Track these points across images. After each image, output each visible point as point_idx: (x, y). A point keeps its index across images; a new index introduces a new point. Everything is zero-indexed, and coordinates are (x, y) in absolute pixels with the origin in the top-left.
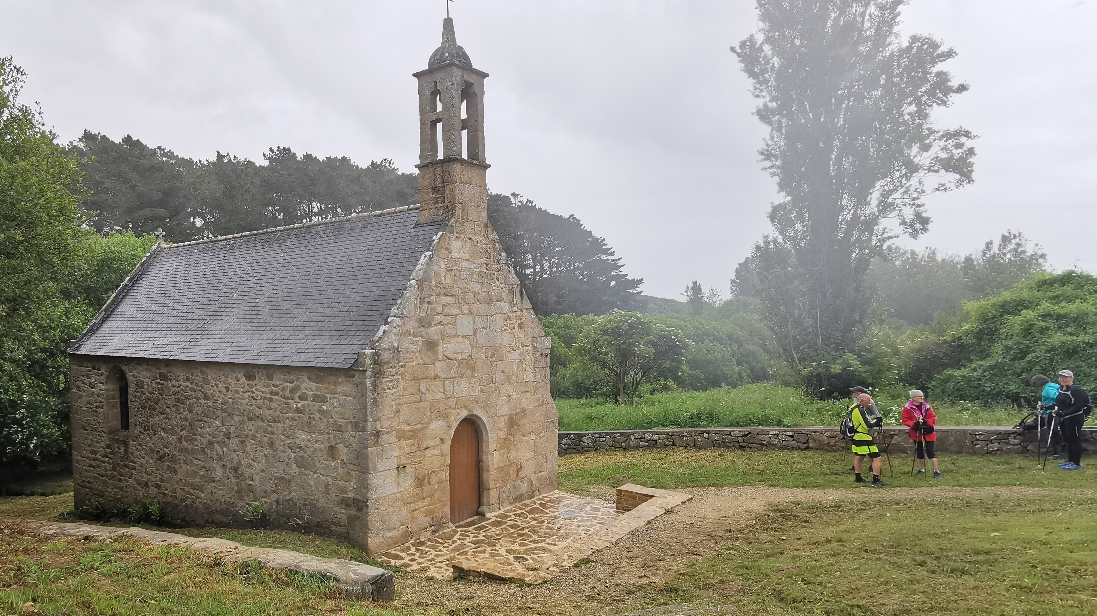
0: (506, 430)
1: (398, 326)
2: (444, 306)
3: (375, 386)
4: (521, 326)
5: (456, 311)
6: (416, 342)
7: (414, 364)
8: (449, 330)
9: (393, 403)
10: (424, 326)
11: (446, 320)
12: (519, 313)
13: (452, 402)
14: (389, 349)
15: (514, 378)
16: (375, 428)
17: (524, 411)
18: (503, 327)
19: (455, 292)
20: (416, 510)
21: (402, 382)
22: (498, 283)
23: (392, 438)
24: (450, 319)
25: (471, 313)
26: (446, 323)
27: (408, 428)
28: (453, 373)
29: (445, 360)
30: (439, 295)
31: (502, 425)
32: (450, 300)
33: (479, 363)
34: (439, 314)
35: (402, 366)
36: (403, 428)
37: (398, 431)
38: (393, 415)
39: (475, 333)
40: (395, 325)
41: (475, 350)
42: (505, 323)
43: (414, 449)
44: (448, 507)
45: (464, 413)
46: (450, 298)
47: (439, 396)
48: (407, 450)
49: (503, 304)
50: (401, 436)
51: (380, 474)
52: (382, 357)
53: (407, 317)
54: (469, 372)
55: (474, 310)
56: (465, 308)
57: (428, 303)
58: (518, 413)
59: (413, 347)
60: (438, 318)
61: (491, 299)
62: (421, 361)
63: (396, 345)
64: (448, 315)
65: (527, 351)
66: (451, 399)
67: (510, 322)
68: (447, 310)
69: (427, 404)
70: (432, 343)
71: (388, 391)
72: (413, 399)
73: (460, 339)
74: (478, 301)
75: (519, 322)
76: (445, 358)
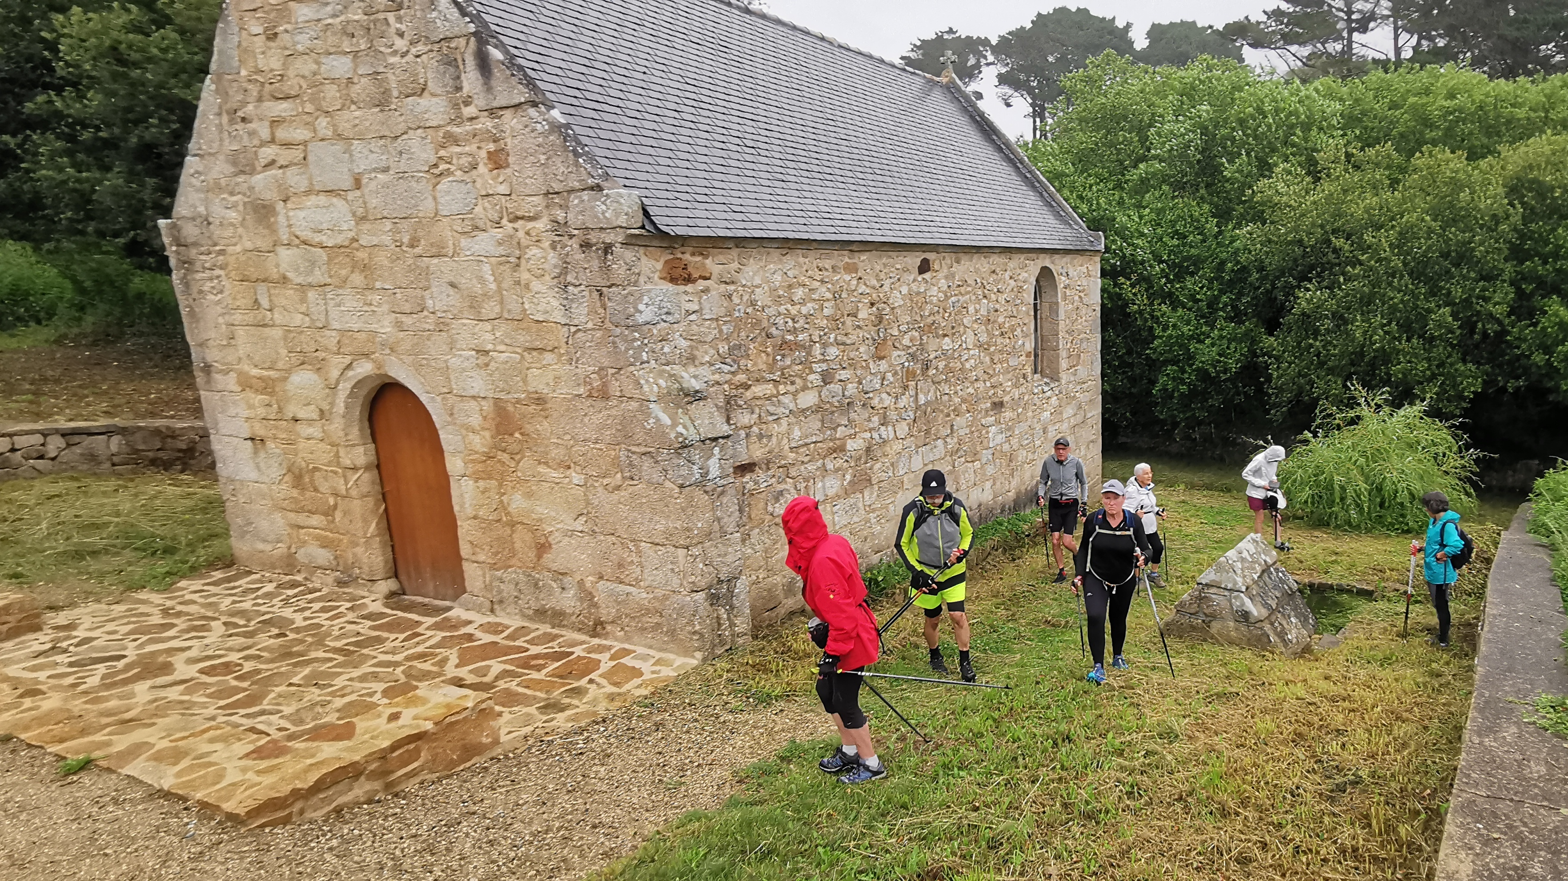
1: (198, 173)
2: (275, 123)
3: (187, 285)
5: (300, 134)
6: (235, 206)
7: (238, 248)
8: (295, 179)
9: (221, 320)
10: (243, 172)
11: (286, 156)
13: (330, 339)
14: (193, 219)
15: (491, 309)
16: (203, 358)
17: (540, 400)
18: (436, 166)
19: (292, 87)
21: (226, 283)
24: (296, 154)
25: (341, 136)
26: (285, 163)
27: (255, 372)
28: (318, 276)
29: (297, 246)
30: (260, 100)
31: (475, 420)
32: (282, 108)
33: (382, 259)
34: (263, 144)
35: (222, 252)
36: (247, 368)
37: (240, 374)
40: (193, 171)
41: (366, 226)
43: (273, 413)
45: (364, 369)
46: (285, 105)
48: (261, 411)
49: (424, 102)
50: (246, 383)
51: (227, 439)
52: (185, 232)
53: (210, 154)
54: (357, 279)
55: (345, 127)
57: (243, 120)
58: (519, 401)
59: (233, 215)
60: (268, 153)
61: (386, 92)
62: (249, 245)
63: (201, 209)
64: (287, 145)
65: (528, 233)
67: (458, 149)
68: (282, 134)
69: (277, 333)
70: (264, 207)
71: (211, 297)
73: (322, 199)
74: (353, 102)
75: (492, 147)
76: (297, 242)
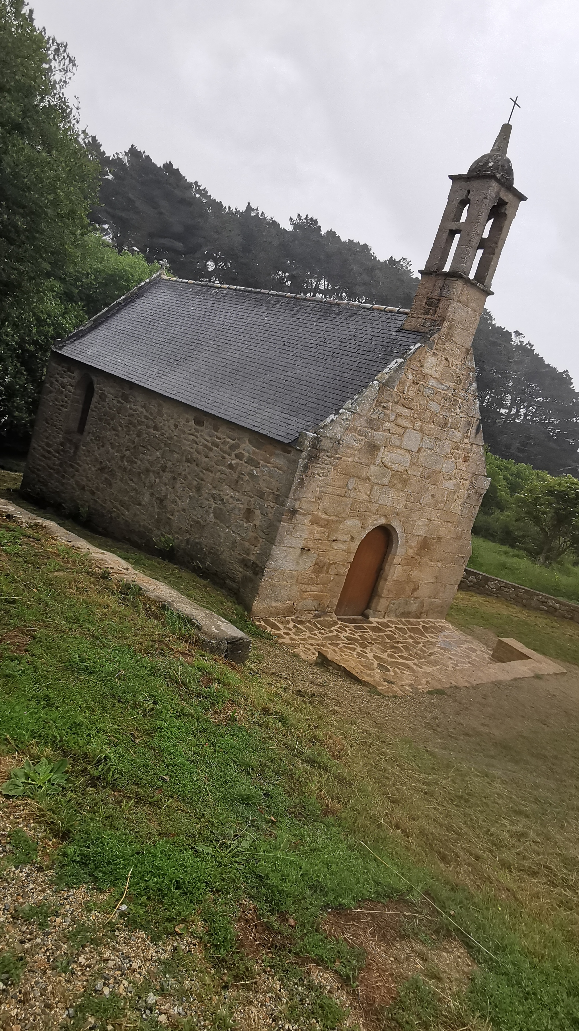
0: (416, 549)
1: (347, 419)
2: (398, 415)
3: (306, 467)
4: (466, 459)
5: (407, 424)
6: (359, 441)
7: (350, 459)
8: (395, 440)
9: (318, 489)
10: (372, 429)
11: (395, 429)
12: (469, 447)
13: (375, 507)
14: (331, 438)
15: (441, 506)
16: (294, 506)
17: (439, 538)
18: (448, 454)
19: (413, 406)
20: (306, 592)
21: (332, 473)
22: (458, 411)
23: (306, 520)
24: (400, 430)
25: (421, 431)
26: (394, 432)
27: (324, 516)
28: (384, 481)
29: (381, 466)
30: (396, 403)
31: (414, 544)
32: (406, 411)
33: (413, 480)
34: (389, 421)
35: (338, 459)
36: (320, 514)
37: (315, 516)
38: (314, 500)
39: (419, 450)
40: (344, 417)
41: (413, 466)
42: (452, 451)
43: (324, 537)
44: (337, 599)
45: (382, 521)
47: (364, 497)
48: (317, 536)
49: (456, 432)
50: (315, 521)
51: (284, 549)
52: (322, 443)
53: (359, 414)
54: (400, 486)
55: (425, 428)
56: (418, 424)
57: (384, 407)
58: (433, 538)
59: (354, 444)
60: (388, 425)
61: (446, 424)
62: (358, 460)
63: (339, 436)
64: (399, 426)
65: (463, 484)
66: (374, 504)
67: (456, 451)
68: (400, 421)
69: (349, 501)
70: (374, 446)
71: (317, 476)
72: (338, 492)
73: (402, 451)
74: (433, 422)
75: (466, 454)
76: (381, 464)
